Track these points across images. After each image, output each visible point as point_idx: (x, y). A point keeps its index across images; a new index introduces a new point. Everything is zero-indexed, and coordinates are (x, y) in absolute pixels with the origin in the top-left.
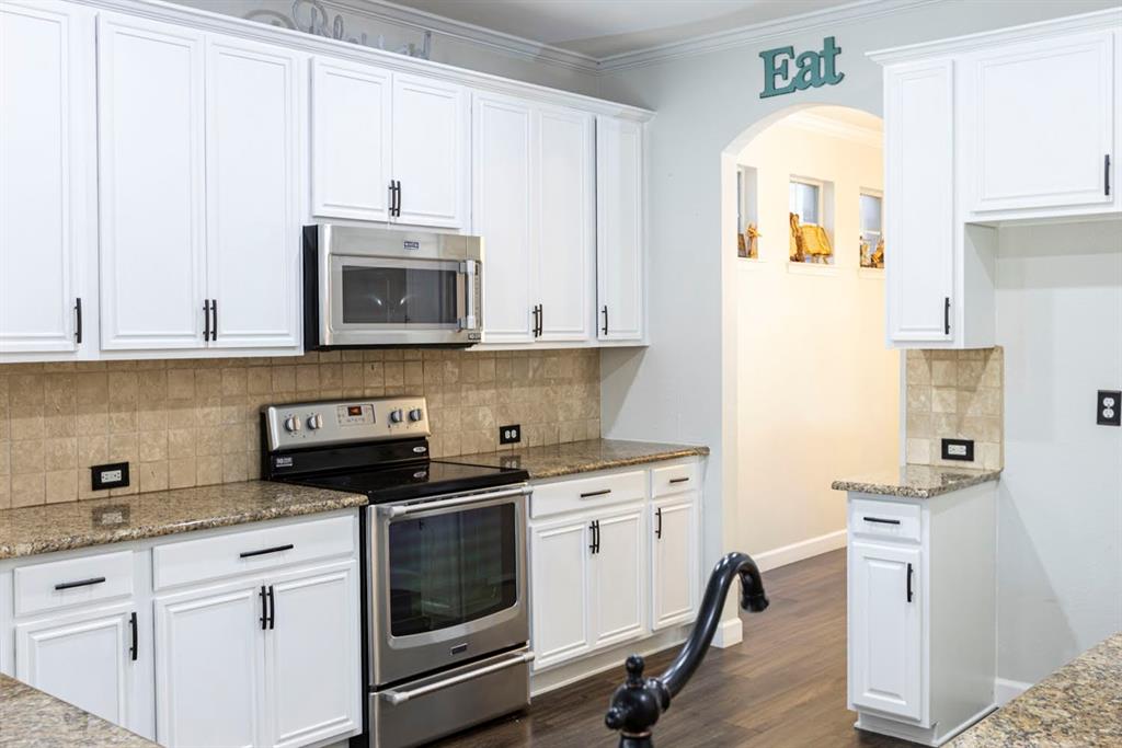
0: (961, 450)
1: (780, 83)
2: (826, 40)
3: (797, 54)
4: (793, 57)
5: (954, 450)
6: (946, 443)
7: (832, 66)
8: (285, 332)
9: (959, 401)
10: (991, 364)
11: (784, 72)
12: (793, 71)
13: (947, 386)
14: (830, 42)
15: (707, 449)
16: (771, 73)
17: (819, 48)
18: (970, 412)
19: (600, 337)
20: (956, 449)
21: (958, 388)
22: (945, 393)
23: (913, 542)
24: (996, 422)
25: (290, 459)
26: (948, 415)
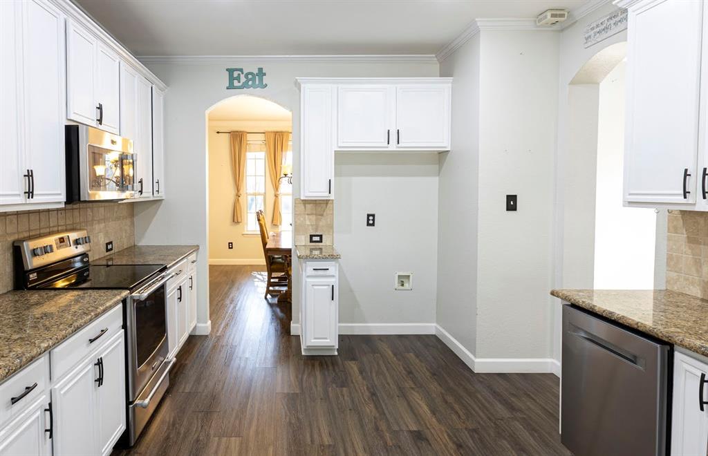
0: (317, 239)
1: (236, 83)
2: (259, 69)
3: (245, 72)
4: (243, 73)
5: (315, 239)
6: (311, 236)
7: (261, 80)
8: (59, 192)
9: (317, 220)
10: (329, 205)
11: (238, 79)
12: (243, 79)
13: (312, 214)
14: (261, 70)
15: (198, 246)
16: (232, 79)
17: (256, 71)
18: (321, 223)
19: (155, 195)
20: (316, 239)
21: (316, 215)
22: (311, 217)
23: (333, 276)
24: (330, 227)
25: (35, 274)
26: (311, 225)
